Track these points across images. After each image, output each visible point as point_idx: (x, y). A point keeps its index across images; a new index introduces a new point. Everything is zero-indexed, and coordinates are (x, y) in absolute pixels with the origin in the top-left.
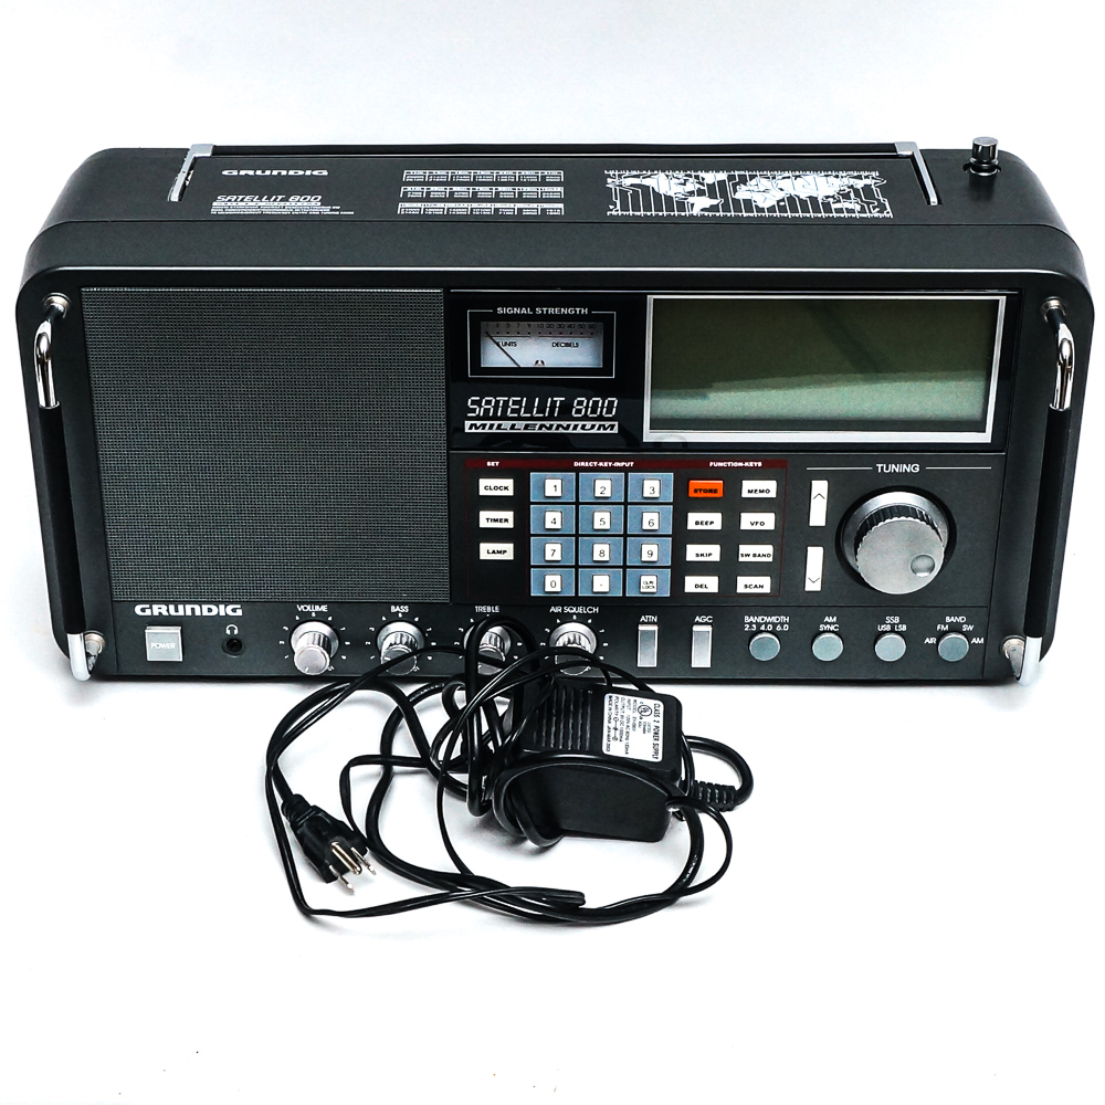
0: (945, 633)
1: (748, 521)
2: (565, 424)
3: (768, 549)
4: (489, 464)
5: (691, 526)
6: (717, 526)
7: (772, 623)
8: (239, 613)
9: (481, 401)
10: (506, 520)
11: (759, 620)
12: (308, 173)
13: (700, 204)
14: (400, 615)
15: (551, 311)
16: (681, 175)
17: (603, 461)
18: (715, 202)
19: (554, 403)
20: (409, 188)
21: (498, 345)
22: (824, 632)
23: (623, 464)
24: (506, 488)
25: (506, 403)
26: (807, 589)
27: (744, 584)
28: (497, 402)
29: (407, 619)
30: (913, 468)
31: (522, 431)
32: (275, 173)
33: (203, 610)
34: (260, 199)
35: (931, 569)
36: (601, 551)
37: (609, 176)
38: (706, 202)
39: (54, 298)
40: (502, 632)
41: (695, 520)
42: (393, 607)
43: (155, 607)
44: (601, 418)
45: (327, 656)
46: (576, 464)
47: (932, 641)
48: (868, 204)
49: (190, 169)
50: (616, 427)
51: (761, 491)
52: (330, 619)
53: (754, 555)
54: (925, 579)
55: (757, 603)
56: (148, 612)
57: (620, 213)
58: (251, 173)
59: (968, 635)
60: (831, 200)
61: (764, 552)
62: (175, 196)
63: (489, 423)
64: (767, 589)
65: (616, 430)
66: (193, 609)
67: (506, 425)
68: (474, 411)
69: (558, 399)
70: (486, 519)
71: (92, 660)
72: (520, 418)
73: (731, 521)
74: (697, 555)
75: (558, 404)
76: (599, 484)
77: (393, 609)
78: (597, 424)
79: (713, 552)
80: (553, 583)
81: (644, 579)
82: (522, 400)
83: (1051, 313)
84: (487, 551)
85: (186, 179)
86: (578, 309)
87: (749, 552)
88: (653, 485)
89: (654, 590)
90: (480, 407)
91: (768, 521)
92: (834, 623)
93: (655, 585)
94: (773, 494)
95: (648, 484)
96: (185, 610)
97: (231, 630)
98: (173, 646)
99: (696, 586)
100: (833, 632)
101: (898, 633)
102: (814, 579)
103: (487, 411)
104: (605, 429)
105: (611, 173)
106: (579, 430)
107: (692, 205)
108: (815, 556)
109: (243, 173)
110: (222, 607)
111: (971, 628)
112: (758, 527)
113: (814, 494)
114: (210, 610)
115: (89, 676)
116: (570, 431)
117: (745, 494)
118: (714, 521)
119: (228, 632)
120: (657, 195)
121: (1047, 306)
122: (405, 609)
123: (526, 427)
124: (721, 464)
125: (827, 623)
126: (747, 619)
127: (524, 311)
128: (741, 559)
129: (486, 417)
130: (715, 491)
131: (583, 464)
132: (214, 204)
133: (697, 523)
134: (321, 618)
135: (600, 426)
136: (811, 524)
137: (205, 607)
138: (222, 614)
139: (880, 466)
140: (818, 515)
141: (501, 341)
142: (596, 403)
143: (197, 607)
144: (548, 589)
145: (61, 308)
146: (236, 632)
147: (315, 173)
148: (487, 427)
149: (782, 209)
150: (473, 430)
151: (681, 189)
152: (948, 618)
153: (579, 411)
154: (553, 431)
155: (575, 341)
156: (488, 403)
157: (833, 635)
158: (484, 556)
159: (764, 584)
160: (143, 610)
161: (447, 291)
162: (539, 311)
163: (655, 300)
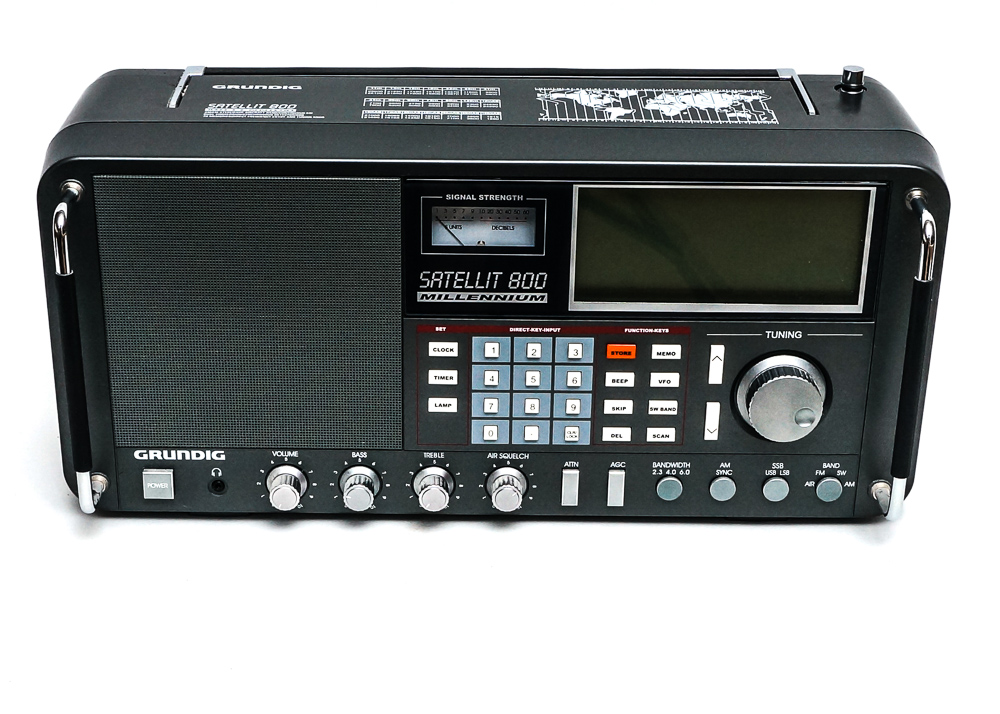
0: (822, 477)
1: (656, 379)
3: (674, 404)
4: (437, 329)
5: (609, 383)
6: (631, 383)
7: (676, 468)
8: (223, 457)
9: (431, 275)
10: (451, 378)
11: (665, 466)
12: (285, 87)
13: (616, 113)
14: (360, 460)
15: (492, 197)
16: (599, 91)
17: (535, 327)
18: (629, 112)
19: (493, 277)
20: (371, 100)
21: (446, 228)
22: (720, 476)
23: (551, 329)
24: (452, 350)
25: (453, 276)
26: (706, 438)
27: (653, 434)
28: (445, 276)
29: (365, 463)
30: (797, 335)
32: (257, 87)
33: (192, 455)
34: (245, 106)
35: (812, 421)
36: (532, 405)
37: (539, 92)
38: (621, 111)
39: (70, 184)
40: (446, 475)
41: (611, 379)
42: (353, 453)
43: (151, 452)
44: (533, 290)
45: (298, 494)
46: (512, 330)
47: (810, 484)
48: (758, 114)
49: (186, 84)
50: (546, 298)
51: (668, 354)
52: (300, 463)
53: (662, 409)
54: (807, 428)
55: (663, 451)
56: (145, 457)
57: (549, 119)
58: (237, 87)
59: (842, 479)
60: (726, 111)
61: (670, 407)
62: (173, 103)
63: (437, 294)
64: (672, 439)
65: (545, 301)
66: (183, 455)
67: (453, 296)
68: (425, 283)
69: (497, 274)
70: (435, 377)
71: (97, 497)
72: (464, 290)
73: (643, 380)
74: (613, 408)
75: (497, 278)
76: (531, 347)
77: (354, 455)
78: (530, 295)
79: (627, 407)
80: (490, 433)
81: (568, 429)
82: (466, 274)
83: (914, 202)
84: (435, 405)
85: (182, 91)
86: (514, 196)
87: (657, 407)
88: (577, 349)
89: (576, 439)
90: (431, 279)
91: (673, 379)
92: (728, 469)
93: (577, 434)
94: (678, 356)
95: (572, 347)
96: (177, 455)
97: (216, 473)
98: (166, 485)
99: (612, 436)
100: (727, 476)
101: (783, 477)
102: (712, 430)
103: (436, 283)
104: (536, 299)
105: (540, 90)
107: (610, 114)
108: (713, 410)
109: (230, 87)
110: (208, 452)
111: (844, 473)
112: (665, 385)
113: (712, 356)
114: (198, 455)
115: (94, 510)
116: (507, 301)
117: (654, 356)
118: (628, 379)
119: (213, 474)
120: (580, 107)
121: (911, 196)
122: (364, 455)
124: (634, 331)
125: (722, 468)
126: (655, 465)
127: (469, 197)
128: (650, 413)
129: (435, 288)
130: (630, 353)
131: (517, 329)
132: (206, 110)
133: (613, 381)
134: (292, 462)
136: (710, 382)
137: (194, 453)
138: (208, 458)
139: (768, 332)
140: (716, 375)
141: (449, 224)
142: (529, 277)
143: (187, 453)
144: (486, 437)
145: (76, 193)
146: (220, 474)
147: (291, 88)
149: (686, 117)
151: (599, 102)
152: (824, 465)
153: (514, 284)
155: (511, 225)
156: (438, 276)
157: (727, 479)
158: (432, 408)
159: (669, 434)
160: (141, 455)
161: (404, 180)
162: (481, 198)
163: (580, 188)
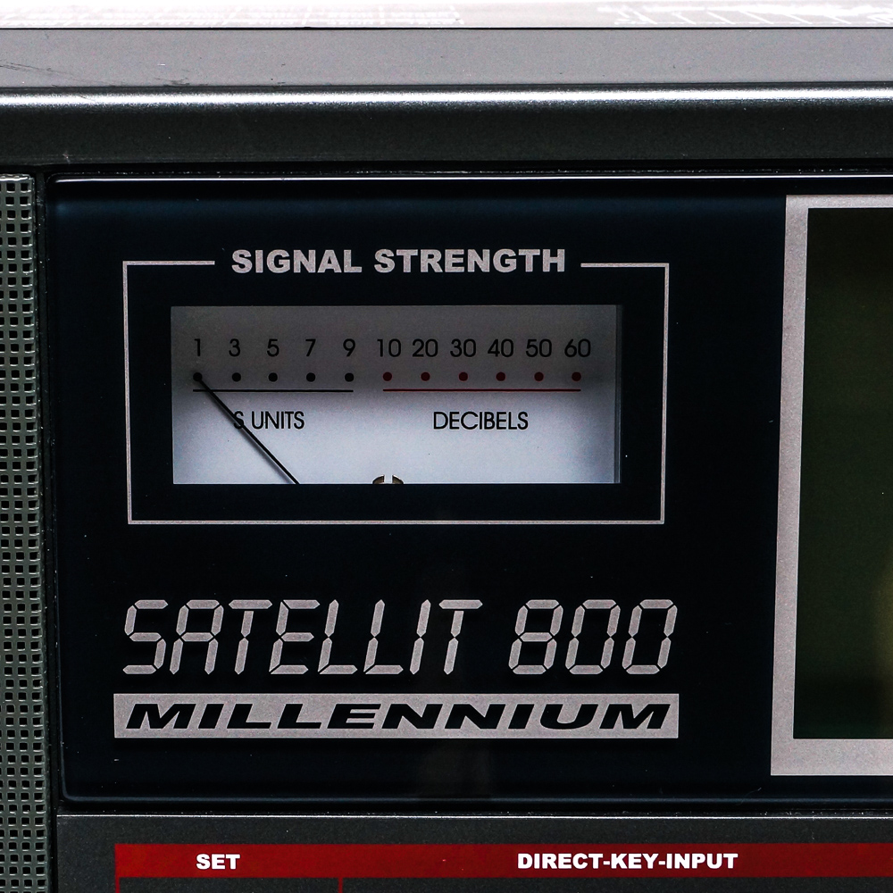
2: (481, 702)
4: (203, 861)
9: (171, 614)
15: (430, 260)
17: (627, 849)
19: (441, 620)
21: (239, 425)
23: (697, 859)
25: (265, 621)
28: (233, 618)
31: (325, 732)
44: (615, 680)
46: (524, 861)
50: (673, 714)
63: (200, 701)
65: (670, 728)
67: (266, 707)
68: (146, 653)
69: (458, 607)
72: (315, 683)
75: (456, 629)
78: (603, 701)
82: (322, 612)
86: (529, 254)
90: (171, 637)
103: (195, 652)
104: (631, 722)
106: (534, 729)
116: (503, 730)
123: (341, 716)
127: (330, 262)
129: (192, 678)
131: (548, 860)
135: (613, 711)
141: (249, 409)
142: (597, 620)
148: (197, 717)
150: (145, 731)
153: (533, 653)
154: (440, 731)
155: (509, 405)
156: (200, 621)
161: (45, 177)
162: (384, 261)
163: (813, 213)
